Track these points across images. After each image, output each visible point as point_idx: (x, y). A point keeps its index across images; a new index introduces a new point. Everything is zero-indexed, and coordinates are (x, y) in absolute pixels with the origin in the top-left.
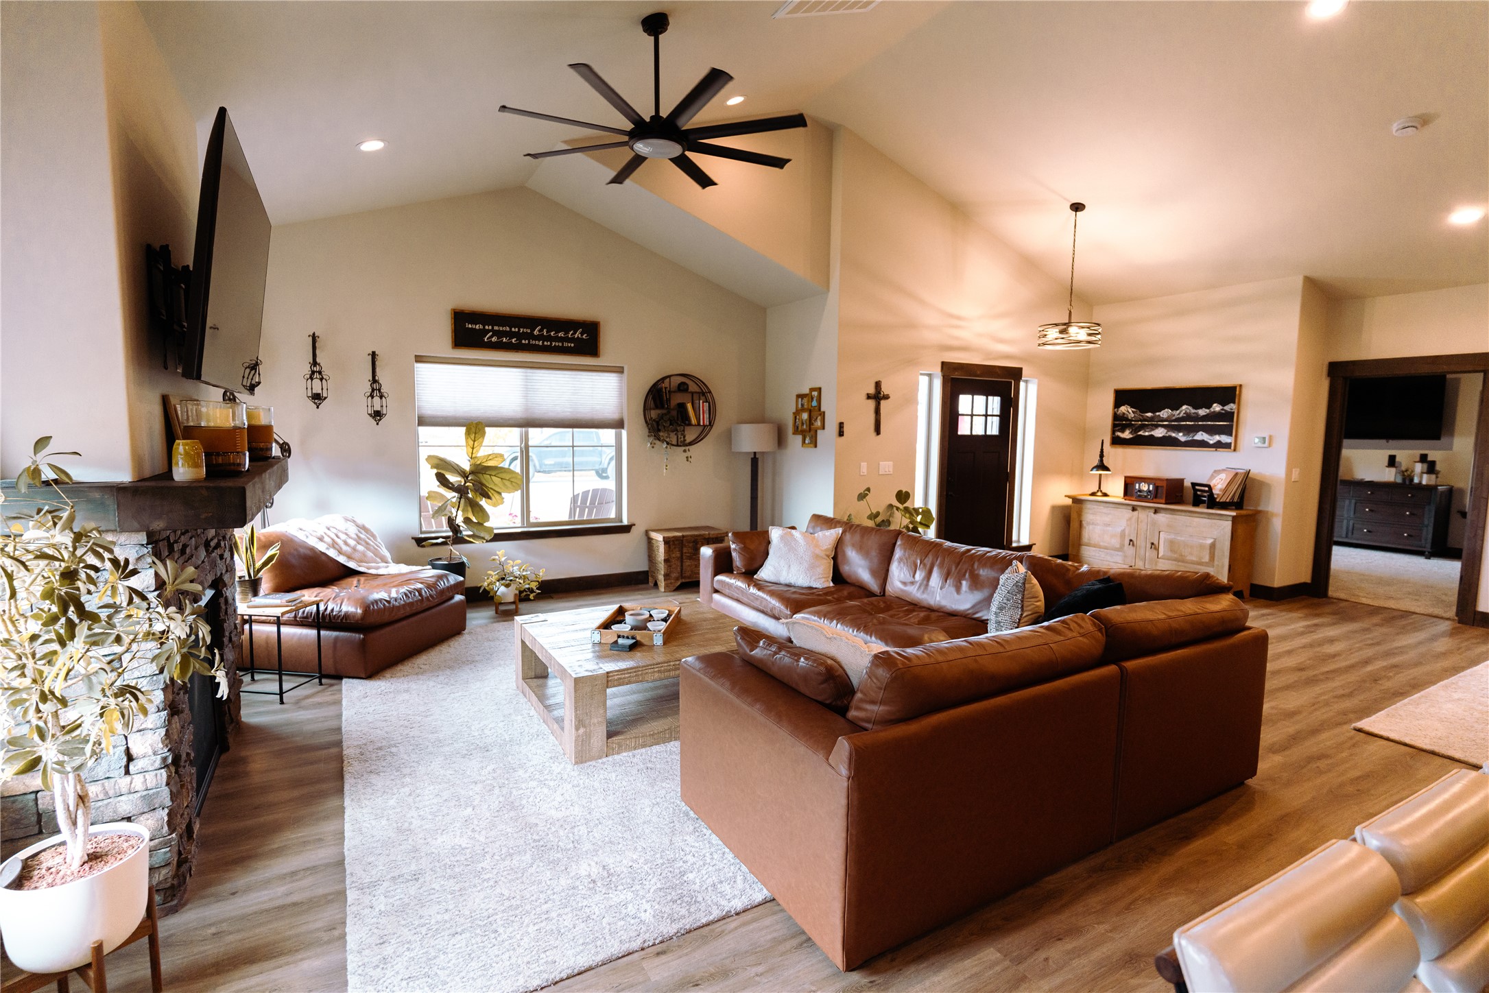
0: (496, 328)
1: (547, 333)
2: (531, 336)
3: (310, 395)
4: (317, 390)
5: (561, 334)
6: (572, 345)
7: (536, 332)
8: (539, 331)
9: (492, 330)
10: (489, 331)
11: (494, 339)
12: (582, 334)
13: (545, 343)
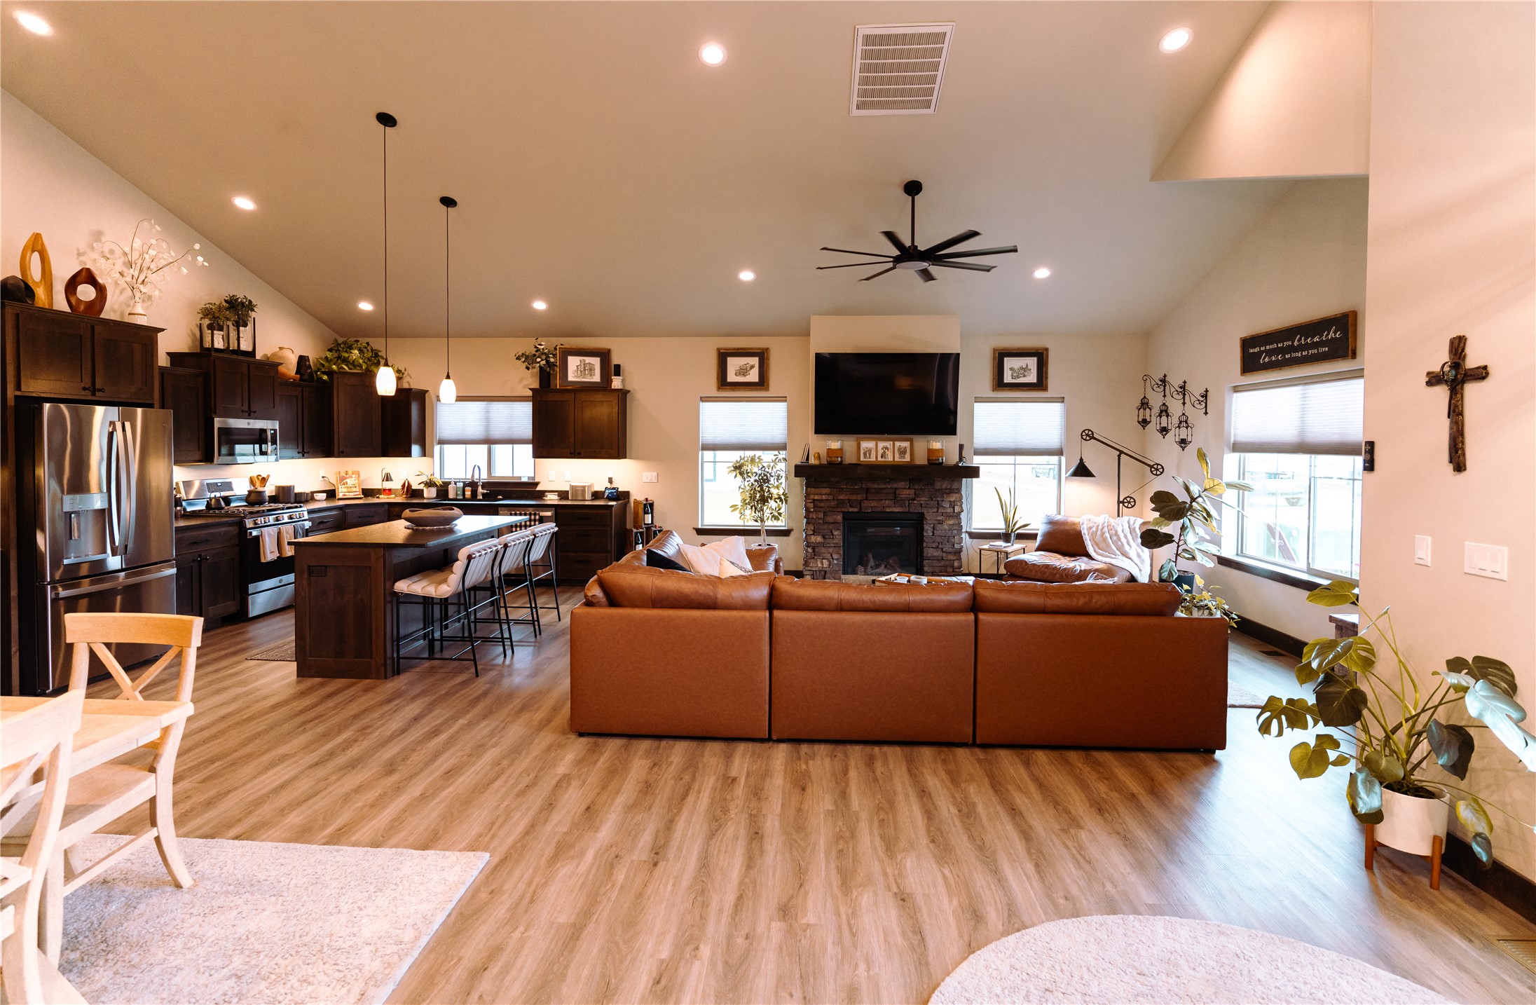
0: (1268, 347)
1: (1305, 340)
2: (1292, 349)
3: (1158, 428)
4: (1164, 424)
5: (1316, 339)
6: (1327, 349)
7: (1296, 343)
8: (1298, 341)
9: (1266, 351)
10: (1263, 351)
11: (1267, 360)
12: (1335, 333)
13: (1304, 354)
